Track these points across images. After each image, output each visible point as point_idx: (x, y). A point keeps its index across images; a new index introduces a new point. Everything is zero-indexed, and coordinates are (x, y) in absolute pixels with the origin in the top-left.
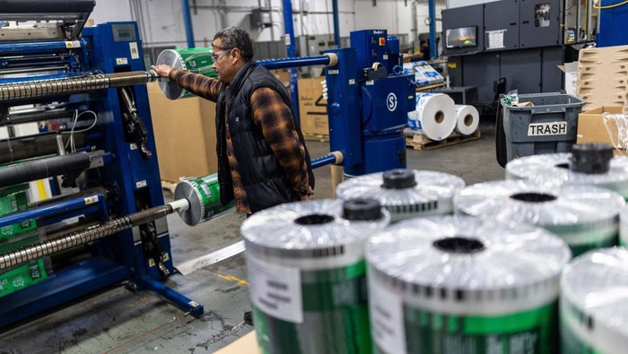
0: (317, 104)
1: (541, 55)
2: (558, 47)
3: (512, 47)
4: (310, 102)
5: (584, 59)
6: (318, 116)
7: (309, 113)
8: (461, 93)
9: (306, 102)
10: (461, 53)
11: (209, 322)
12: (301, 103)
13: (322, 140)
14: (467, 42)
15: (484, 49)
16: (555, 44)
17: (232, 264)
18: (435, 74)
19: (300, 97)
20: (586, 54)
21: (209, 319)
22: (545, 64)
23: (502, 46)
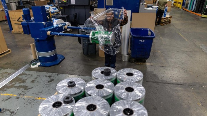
0: (18, 21)
1: (85, 7)
2: (88, 6)
3: (77, 5)
4: (15, 20)
5: (95, 11)
6: (19, 25)
7: (15, 24)
8: (65, 17)
9: (13, 20)
10: (64, 5)
11: (5, 112)
12: (11, 20)
13: (22, 33)
14: (65, 1)
15: (70, 4)
16: (88, 5)
17: (5, 89)
18: (56, 9)
19: (10, 18)
20: (95, 10)
21: (4, 112)
22: (86, 10)
23: (75, 4)
